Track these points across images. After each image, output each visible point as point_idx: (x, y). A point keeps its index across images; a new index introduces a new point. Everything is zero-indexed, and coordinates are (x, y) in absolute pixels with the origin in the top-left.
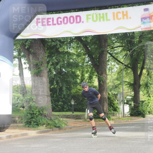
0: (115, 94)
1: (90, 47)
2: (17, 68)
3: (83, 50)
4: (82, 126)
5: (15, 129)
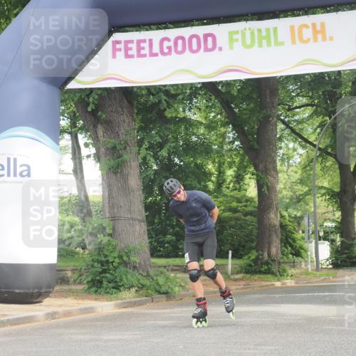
0: (295, 217)
1: (237, 106)
2: (69, 156)
3: (221, 114)
5: (66, 297)
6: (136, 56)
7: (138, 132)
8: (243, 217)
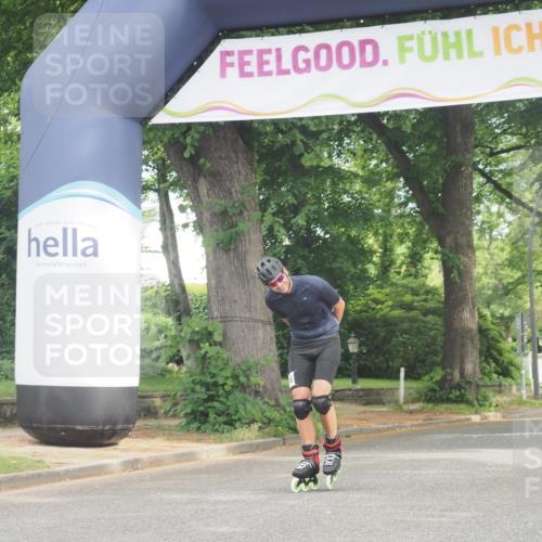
0: (502, 318)
1: (411, 149)
2: (156, 225)
3: (387, 161)
4: (388, 429)
5: (153, 437)
6: (256, 74)
7: (260, 189)
8: (421, 317)
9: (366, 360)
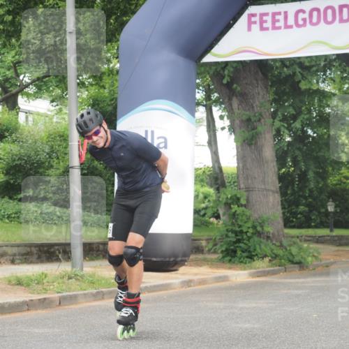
2: (204, 128)
6: (270, 28)
7: (271, 104)
9: (339, 217)
